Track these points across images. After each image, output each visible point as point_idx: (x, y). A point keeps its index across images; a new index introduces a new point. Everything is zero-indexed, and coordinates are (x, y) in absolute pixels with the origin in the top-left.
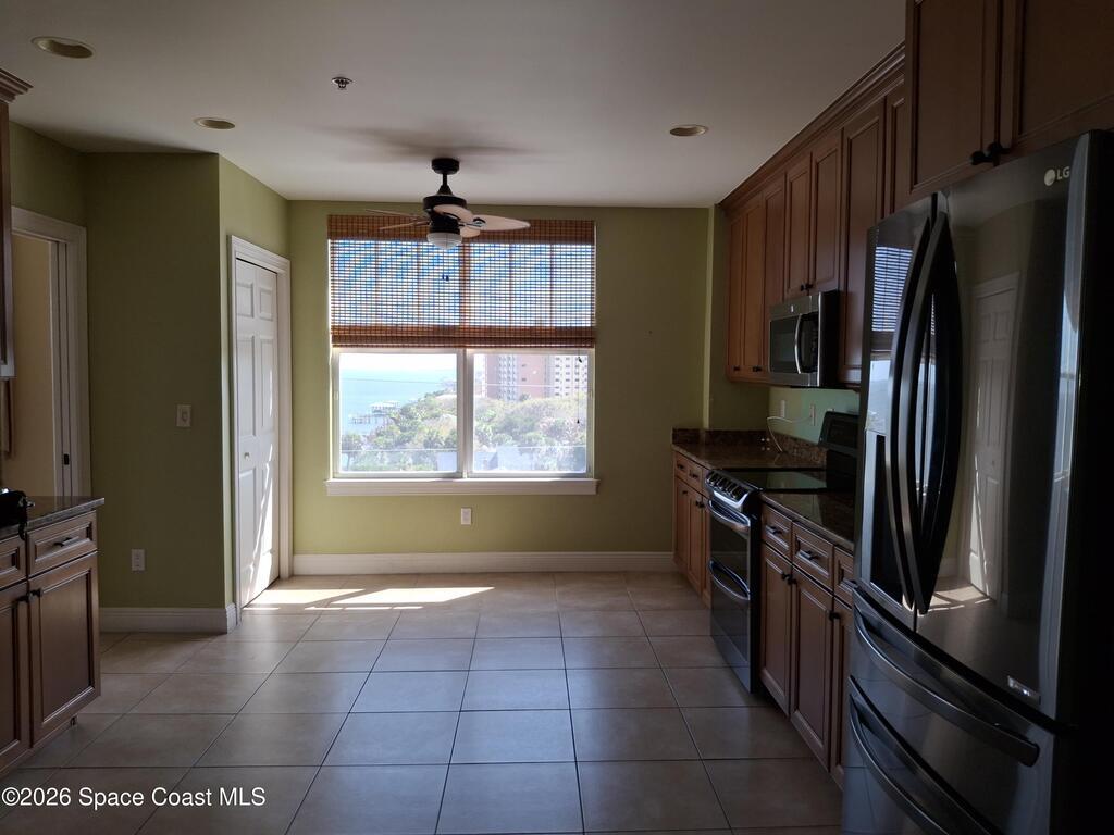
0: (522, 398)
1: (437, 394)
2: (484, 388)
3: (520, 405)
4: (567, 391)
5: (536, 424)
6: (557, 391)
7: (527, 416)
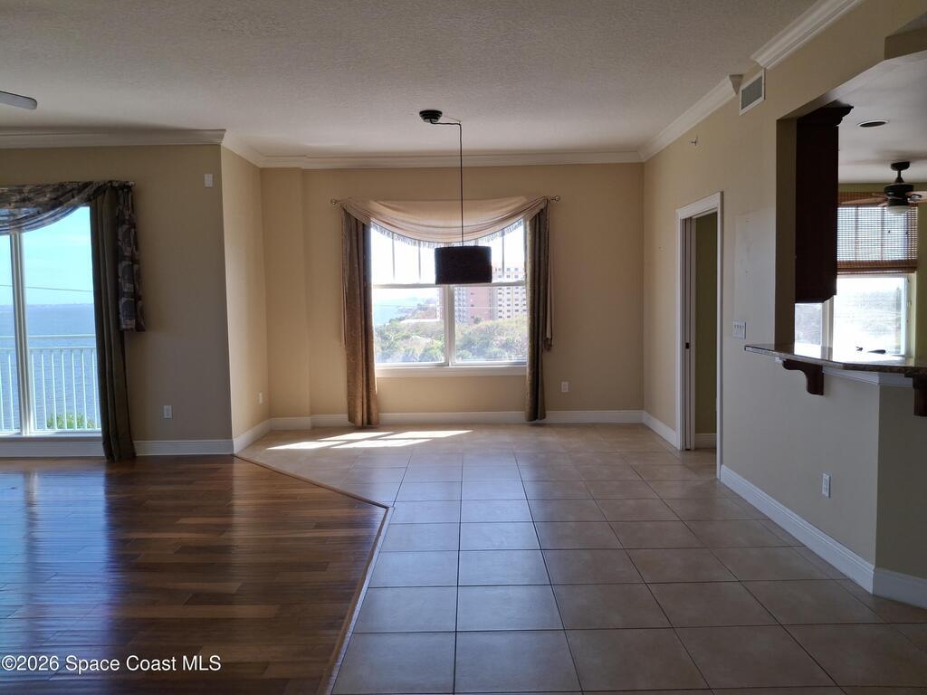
0: (477, 321)
1: (400, 320)
2: (438, 314)
3: (475, 326)
4: (509, 314)
5: (491, 341)
6: (500, 314)
7: (482, 335)
